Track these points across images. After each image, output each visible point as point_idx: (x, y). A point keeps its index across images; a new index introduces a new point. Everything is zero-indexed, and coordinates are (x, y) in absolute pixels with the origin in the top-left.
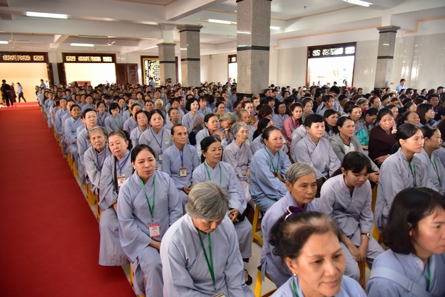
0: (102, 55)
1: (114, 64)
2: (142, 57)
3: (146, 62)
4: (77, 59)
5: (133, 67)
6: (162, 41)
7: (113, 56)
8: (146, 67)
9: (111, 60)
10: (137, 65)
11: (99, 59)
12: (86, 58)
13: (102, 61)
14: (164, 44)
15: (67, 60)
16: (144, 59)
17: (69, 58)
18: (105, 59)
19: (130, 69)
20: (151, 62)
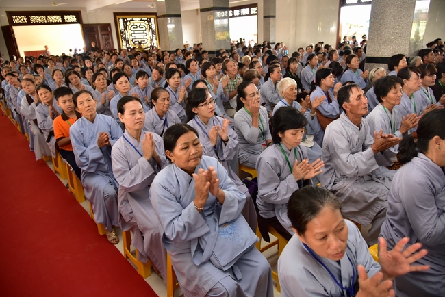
0: (62, 14)
1: (78, 26)
2: (116, 15)
3: (121, 21)
4: (28, 20)
5: (106, 28)
7: (78, 15)
8: (122, 28)
9: (75, 20)
10: (109, 25)
11: (58, 18)
12: (41, 19)
13: (63, 22)
16: (118, 17)
17: (17, 19)
18: (68, 18)
19: (101, 31)
20: (127, 21)
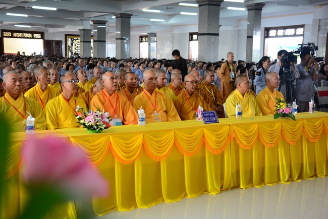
0: (32, 33)
1: (42, 41)
2: (66, 36)
3: (70, 39)
4: (12, 35)
5: (59, 43)
6: (82, 28)
7: (42, 34)
8: (69, 43)
9: (40, 37)
10: (61, 41)
11: (30, 35)
12: (20, 35)
13: (33, 38)
14: (83, 30)
15: (5, 35)
16: (67, 37)
17: (5, 34)
18: (36, 35)
19: (55, 45)
20: (74, 40)
